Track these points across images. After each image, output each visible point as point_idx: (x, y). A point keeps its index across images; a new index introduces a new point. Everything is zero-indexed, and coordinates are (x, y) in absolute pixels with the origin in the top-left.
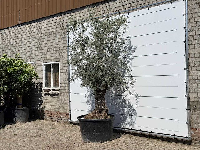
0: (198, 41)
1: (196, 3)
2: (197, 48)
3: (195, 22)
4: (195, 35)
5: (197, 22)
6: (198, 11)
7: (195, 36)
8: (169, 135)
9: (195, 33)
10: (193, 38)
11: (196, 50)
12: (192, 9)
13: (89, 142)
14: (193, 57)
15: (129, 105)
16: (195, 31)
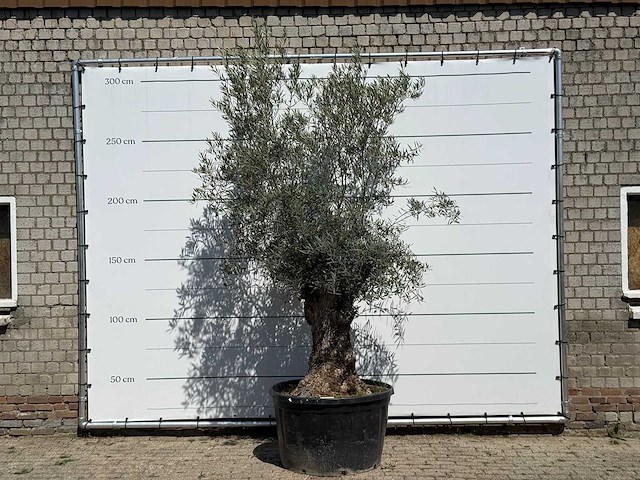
0: (583, 167)
1: (579, 72)
2: (579, 186)
3: (576, 118)
4: (577, 151)
5: (580, 119)
6: (584, 93)
7: (575, 155)
8: (507, 416)
9: (576, 146)
10: (571, 159)
11: (577, 189)
12: (568, 85)
13: (344, 473)
14: (571, 208)
15: (367, 342)
16: (577, 142)
